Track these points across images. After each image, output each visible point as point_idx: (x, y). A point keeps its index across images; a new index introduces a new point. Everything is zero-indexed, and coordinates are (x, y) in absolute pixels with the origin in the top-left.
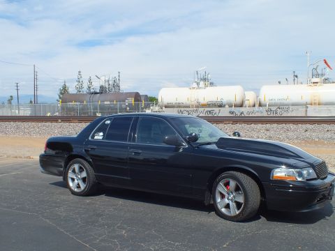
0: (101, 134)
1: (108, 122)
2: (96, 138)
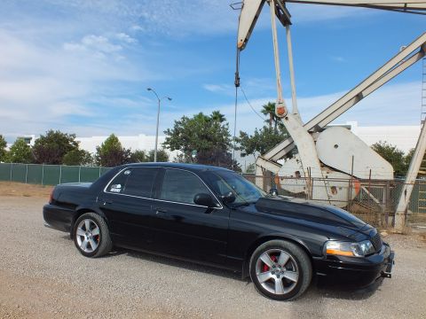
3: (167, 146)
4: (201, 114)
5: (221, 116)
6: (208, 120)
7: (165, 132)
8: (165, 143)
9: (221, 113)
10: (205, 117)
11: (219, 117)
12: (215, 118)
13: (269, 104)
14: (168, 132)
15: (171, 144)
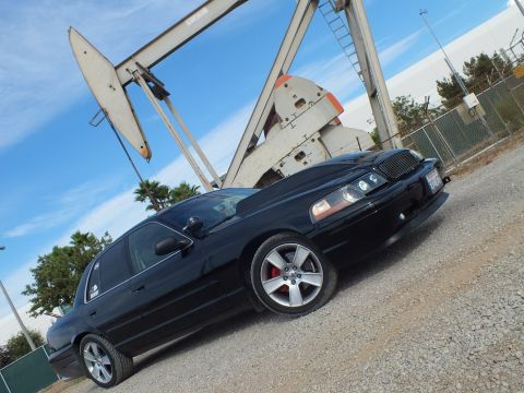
0: (95, 287)
1: (97, 266)
2: (92, 296)
3: (38, 311)
4: (56, 249)
5: (85, 237)
6: (69, 252)
7: (25, 293)
8: (34, 309)
9: (83, 232)
10: (65, 249)
11: (81, 239)
12: (80, 242)
13: (141, 185)
14: (29, 291)
15: (43, 304)
